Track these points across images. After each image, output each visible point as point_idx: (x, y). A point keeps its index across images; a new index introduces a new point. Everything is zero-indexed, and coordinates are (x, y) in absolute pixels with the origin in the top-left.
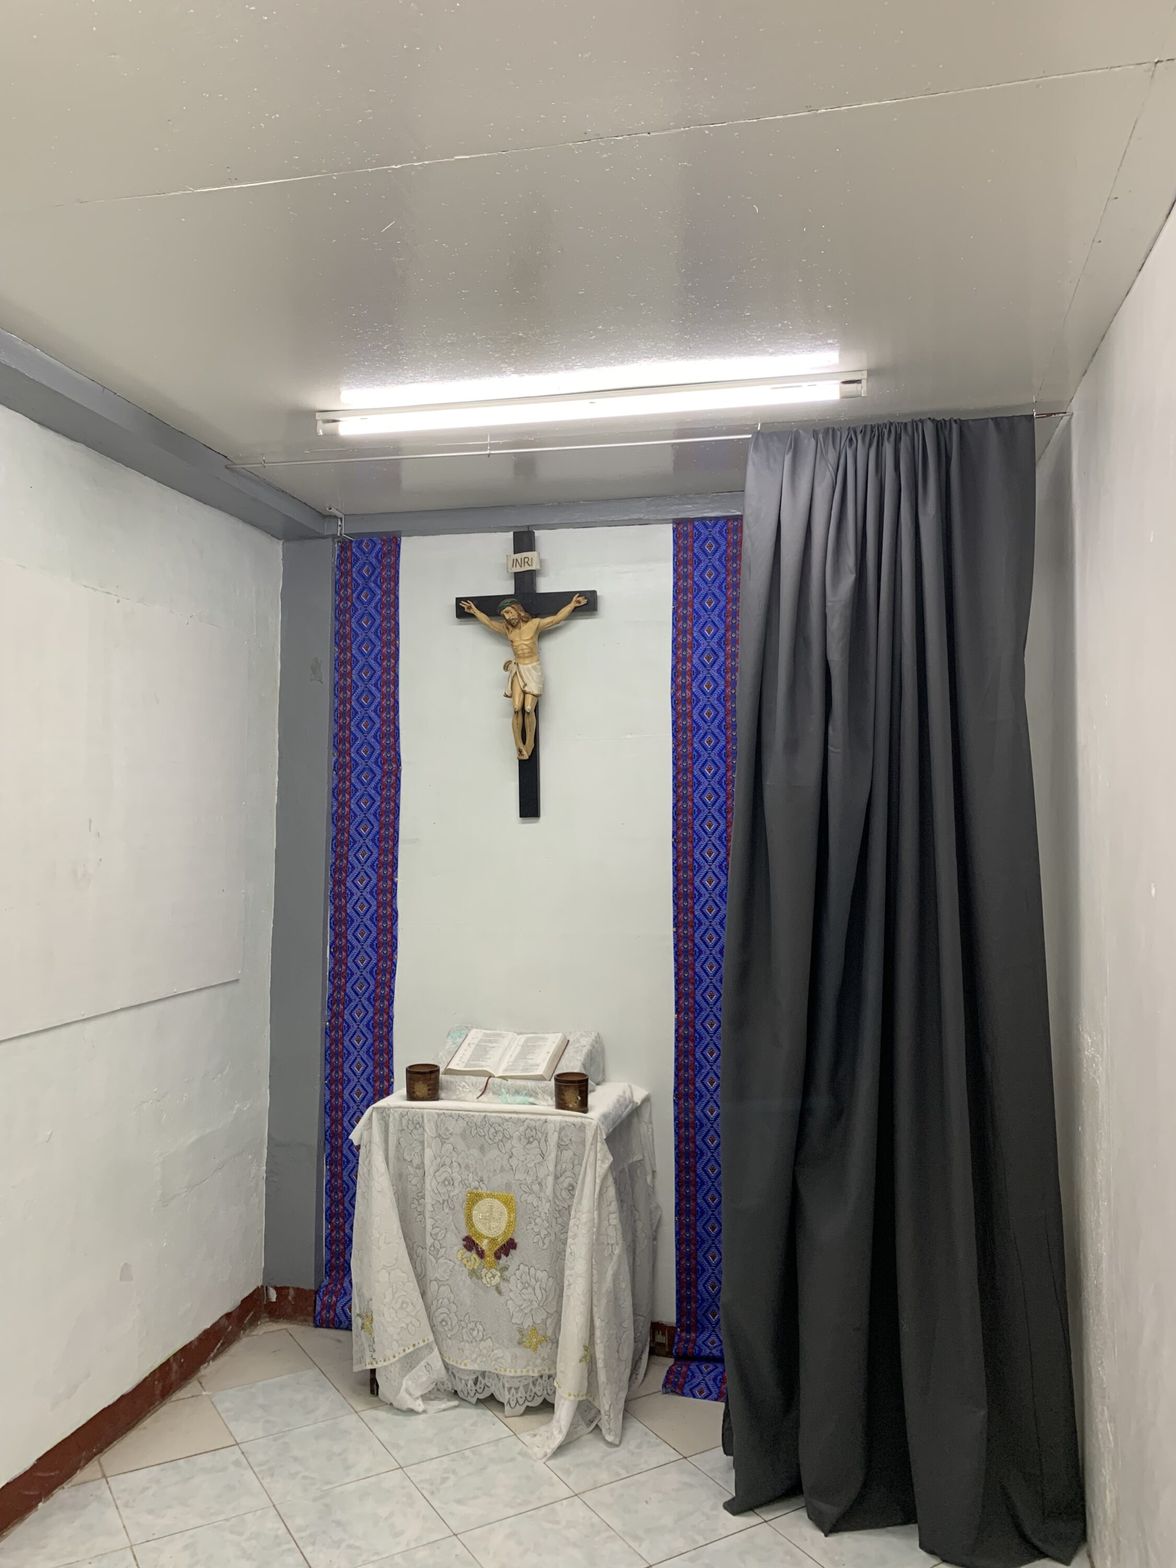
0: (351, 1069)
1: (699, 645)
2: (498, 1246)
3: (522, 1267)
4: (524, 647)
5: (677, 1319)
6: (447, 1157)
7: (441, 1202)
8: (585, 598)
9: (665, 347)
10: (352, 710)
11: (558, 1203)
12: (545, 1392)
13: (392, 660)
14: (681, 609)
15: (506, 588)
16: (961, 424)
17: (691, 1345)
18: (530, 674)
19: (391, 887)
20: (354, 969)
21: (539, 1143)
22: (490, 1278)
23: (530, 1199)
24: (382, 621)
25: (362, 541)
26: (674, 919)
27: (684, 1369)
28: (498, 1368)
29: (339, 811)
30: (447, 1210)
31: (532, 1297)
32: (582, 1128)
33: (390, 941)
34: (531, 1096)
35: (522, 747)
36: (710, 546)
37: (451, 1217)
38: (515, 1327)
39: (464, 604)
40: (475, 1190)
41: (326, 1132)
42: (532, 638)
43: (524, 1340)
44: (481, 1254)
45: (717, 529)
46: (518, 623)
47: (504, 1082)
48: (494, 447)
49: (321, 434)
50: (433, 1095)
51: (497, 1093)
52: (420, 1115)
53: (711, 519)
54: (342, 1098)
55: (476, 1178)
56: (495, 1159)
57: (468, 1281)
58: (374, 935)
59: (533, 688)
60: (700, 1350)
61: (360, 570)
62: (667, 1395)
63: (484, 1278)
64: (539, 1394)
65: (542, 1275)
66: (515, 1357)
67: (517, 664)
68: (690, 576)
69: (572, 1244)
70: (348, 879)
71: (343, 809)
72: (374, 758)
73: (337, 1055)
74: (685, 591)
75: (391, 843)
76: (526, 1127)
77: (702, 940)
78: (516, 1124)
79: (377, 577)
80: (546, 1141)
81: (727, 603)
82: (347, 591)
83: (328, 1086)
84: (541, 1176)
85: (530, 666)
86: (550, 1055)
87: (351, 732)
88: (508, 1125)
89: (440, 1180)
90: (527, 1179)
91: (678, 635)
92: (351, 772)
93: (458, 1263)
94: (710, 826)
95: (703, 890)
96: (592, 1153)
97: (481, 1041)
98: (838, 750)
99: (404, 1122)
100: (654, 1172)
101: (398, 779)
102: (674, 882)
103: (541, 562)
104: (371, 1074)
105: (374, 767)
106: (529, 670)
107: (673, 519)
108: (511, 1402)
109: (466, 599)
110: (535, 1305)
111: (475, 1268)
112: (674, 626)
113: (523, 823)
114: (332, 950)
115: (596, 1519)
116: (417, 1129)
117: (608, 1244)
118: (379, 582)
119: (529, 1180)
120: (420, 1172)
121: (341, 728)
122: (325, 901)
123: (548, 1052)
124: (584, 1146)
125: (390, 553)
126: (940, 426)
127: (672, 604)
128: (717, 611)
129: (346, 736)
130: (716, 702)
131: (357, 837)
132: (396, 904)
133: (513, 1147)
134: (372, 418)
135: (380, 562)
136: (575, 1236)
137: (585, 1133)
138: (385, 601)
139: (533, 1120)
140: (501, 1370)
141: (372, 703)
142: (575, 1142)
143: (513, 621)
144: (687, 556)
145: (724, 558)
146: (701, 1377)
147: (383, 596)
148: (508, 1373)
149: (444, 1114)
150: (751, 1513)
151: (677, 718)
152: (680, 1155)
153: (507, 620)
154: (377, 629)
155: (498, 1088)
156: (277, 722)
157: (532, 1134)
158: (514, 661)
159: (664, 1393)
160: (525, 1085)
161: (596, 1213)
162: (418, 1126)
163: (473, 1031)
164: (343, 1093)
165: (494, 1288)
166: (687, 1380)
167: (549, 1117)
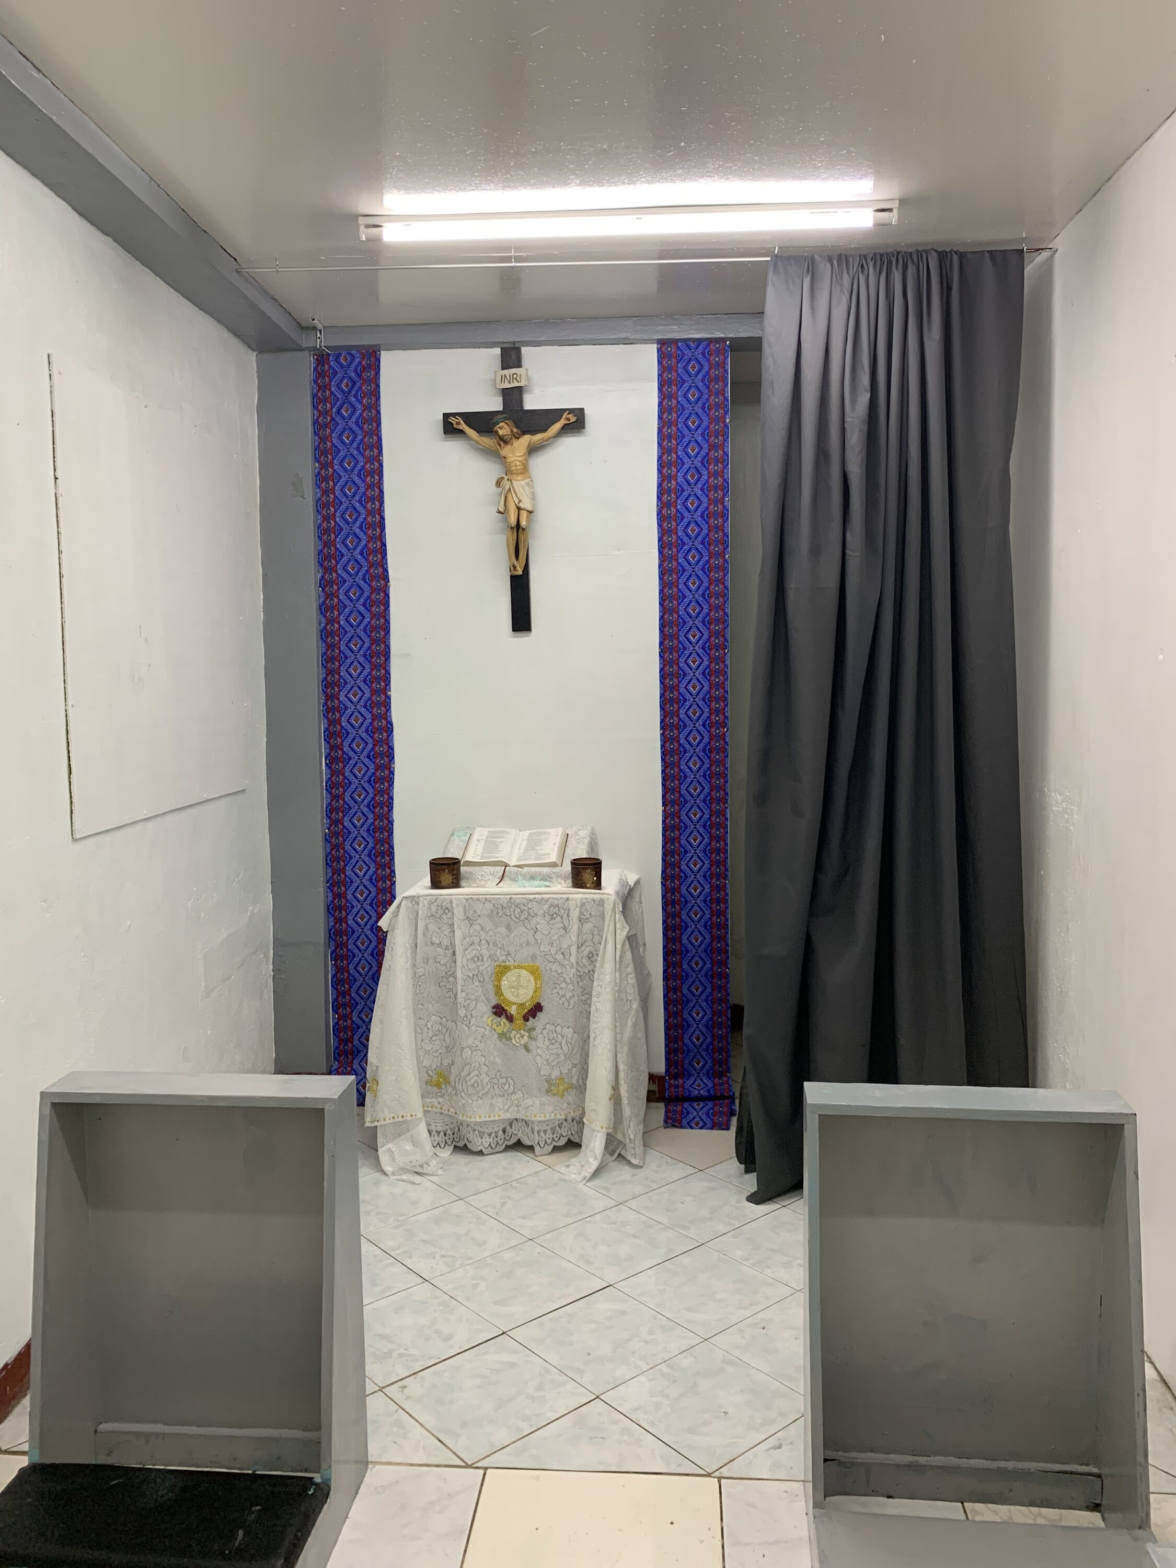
0: (353, 871)
1: (683, 464)
2: (526, 1010)
3: (548, 1026)
4: (518, 463)
5: (666, 1069)
6: (476, 936)
7: (471, 976)
8: (575, 416)
9: (731, 167)
10: (337, 527)
11: (579, 969)
12: (570, 1132)
13: (376, 476)
14: (666, 428)
15: (494, 404)
16: (961, 255)
17: (681, 1089)
18: (524, 490)
19: (385, 701)
20: (352, 778)
21: (562, 918)
22: (519, 1039)
23: (554, 967)
24: (364, 437)
25: (339, 355)
26: (661, 723)
27: (679, 1108)
28: (529, 1115)
29: (328, 628)
30: (477, 983)
31: (559, 1051)
32: (601, 902)
33: (386, 752)
34: (546, 880)
35: (516, 563)
36: (694, 368)
37: (481, 990)
38: (543, 1078)
39: (453, 420)
40: (503, 964)
41: (330, 931)
42: (525, 454)
43: (552, 1088)
44: (510, 1019)
45: (700, 350)
46: (511, 439)
47: (521, 870)
48: (518, 259)
49: (364, 239)
50: (456, 884)
51: (514, 880)
52: (449, 901)
53: (693, 340)
54: (346, 898)
55: (503, 953)
56: (521, 935)
57: (499, 1044)
58: (370, 746)
59: (526, 504)
60: (690, 1092)
61: (338, 383)
62: (667, 1129)
63: (513, 1039)
64: (564, 1135)
65: (569, 1032)
66: (543, 1104)
67: (511, 480)
68: (675, 396)
69: (597, 1002)
70: (341, 693)
71: (333, 625)
72: (361, 574)
73: (338, 859)
74: (670, 410)
75: (382, 658)
76: (549, 905)
77: (687, 740)
78: (540, 903)
79: (357, 392)
80: (568, 916)
81: (710, 423)
82: (326, 406)
83: (330, 889)
84: (564, 946)
85: (523, 482)
86: (557, 845)
87: (336, 549)
88: (532, 905)
89: (469, 957)
90: (551, 949)
91: (663, 454)
92: (339, 589)
93: (488, 1028)
94: (694, 636)
95: (688, 696)
96: (612, 923)
97: (488, 837)
98: (857, 554)
99: (433, 908)
100: (645, 944)
101: (387, 596)
102: (661, 689)
103: (528, 378)
104: (373, 875)
105: (362, 583)
106: (522, 486)
107: (658, 339)
108: (540, 1143)
109: (454, 415)
110: (562, 1057)
111: (505, 1030)
112: (660, 445)
113: (514, 637)
114: (328, 762)
115: (644, 1218)
116: (446, 914)
117: (627, 1000)
118: (359, 397)
119: (553, 952)
120: (449, 953)
121: (326, 544)
122: (319, 715)
123: (555, 844)
124: (603, 919)
125: (369, 367)
126: (943, 256)
127: (657, 424)
128: (700, 431)
129: (332, 552)
130: (700, 519)
131: (348, 653)
132: (390, 716)
133: (538, 923)
134: (416, 225)
135: (359, 376)
136: (599, 995)
137: (604, 907)
138: (367, 416)
139: (556, 899)
140: (531, 1117)
141: (356, 519)
142: (595, 916)
143: (507, 437)
144: (672, 376)
145: (706, 379)
146: (695, 1113)
147: (363, 411)
148: (538, 1118)
149: (472, 898)
150: (770, 1202)
151: (663, 534)
152: (667, 928)
153: (499, 437)
154: (359, 445)
155: (515, 876)
156: (259, 538)
157: (555, 911)
158: (506, 478)
159: (665, 1128)
160: (540, 872)
161: (618, 974)
162: (447, 911)
163: (478, 829)
164: (346, 894)
165: (523, 1047)
166: (683, 1116)
167: (570, 896)
